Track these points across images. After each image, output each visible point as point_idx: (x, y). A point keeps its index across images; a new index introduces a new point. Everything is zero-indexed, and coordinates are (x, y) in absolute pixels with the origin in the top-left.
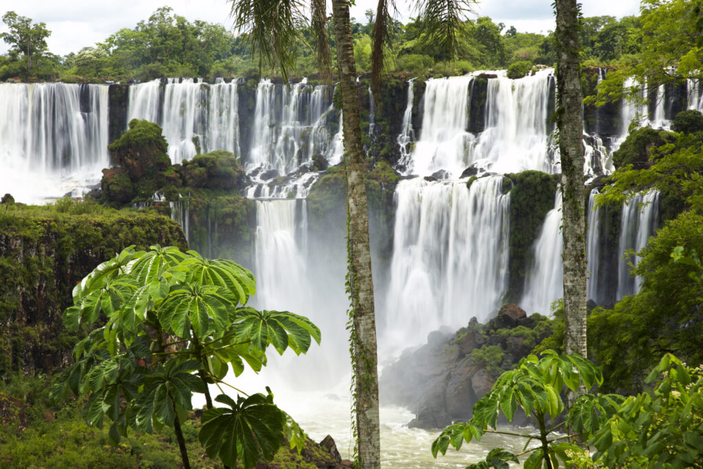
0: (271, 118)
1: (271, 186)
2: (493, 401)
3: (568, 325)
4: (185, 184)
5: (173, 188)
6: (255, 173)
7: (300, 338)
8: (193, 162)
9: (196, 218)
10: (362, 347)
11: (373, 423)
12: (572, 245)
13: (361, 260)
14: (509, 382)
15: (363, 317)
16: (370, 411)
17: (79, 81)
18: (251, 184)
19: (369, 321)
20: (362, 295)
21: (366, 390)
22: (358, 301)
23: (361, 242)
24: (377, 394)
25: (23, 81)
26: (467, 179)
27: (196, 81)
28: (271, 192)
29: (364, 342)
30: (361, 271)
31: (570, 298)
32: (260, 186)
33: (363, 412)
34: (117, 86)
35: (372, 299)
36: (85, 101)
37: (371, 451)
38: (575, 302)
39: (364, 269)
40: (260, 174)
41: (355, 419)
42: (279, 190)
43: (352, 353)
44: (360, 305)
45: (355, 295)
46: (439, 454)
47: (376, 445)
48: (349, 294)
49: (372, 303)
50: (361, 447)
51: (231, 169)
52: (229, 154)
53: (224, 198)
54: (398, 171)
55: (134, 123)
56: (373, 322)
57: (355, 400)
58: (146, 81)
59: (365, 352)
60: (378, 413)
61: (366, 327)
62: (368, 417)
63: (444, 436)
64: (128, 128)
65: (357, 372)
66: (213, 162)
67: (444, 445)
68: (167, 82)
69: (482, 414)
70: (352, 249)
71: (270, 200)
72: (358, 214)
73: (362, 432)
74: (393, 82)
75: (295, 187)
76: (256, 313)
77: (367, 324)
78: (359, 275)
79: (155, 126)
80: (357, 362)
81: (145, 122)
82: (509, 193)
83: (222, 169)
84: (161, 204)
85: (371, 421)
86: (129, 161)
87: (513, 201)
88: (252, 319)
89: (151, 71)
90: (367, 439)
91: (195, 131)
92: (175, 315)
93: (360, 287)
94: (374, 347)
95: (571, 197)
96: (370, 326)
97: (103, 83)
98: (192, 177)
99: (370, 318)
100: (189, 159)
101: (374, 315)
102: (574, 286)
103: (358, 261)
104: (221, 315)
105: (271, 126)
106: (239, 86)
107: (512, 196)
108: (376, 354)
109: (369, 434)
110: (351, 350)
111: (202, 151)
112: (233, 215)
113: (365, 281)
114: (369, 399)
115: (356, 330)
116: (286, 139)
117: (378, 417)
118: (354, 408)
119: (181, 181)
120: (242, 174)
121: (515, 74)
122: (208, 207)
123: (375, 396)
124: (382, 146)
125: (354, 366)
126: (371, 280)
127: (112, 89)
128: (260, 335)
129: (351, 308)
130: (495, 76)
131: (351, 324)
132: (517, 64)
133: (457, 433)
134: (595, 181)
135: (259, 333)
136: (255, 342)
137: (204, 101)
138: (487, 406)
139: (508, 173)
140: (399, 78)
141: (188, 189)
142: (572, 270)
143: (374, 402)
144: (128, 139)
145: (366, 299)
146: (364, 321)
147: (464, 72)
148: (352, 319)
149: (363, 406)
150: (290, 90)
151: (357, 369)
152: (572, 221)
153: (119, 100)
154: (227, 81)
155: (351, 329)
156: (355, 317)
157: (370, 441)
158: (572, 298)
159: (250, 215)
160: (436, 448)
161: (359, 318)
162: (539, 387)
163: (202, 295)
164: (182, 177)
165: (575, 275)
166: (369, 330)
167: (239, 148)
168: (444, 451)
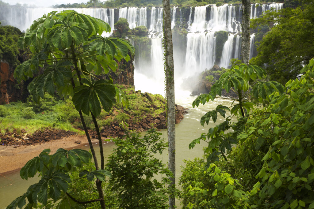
0: (155, 17)
1: (155, 35)
2: (220, 85)
3: (243, 60)
4: (133, 34)
5: (130, 35)
6: (151, 31)
7: (122, 49)
8: (135, 29)
9: (136, 43)
10: (168, 67)
11: (172, 94)
12: (246, 31)
13: (168, 34)
14: (227, 77)
15: (169, 56)
16: (171, 90)
17: (107, 8)
18: (150, 34)
19: (171, 57)
20: (168, 48)
21: (170, 82)
22: (167, 50)
23: (168, 28)
24: (174, 84)
25: (93, 8)
26: (205, 33)
27: (136, 7)
28: (155, 36)
29: (169, 65)
30: (168, 39)
31: (244, 51)
32: (152, 35)
33: (169, 91)
34: (116, 9)
35: (172, 49)
36: (108, 13)
37: (171, 104)
38: (246, 52)
39: (169, 38)
40: (152, 32)
41: (166, 93)
42: (157, 36)
43: (165, 69)
44: (168, 51)
45: (166, 48)
46: (196, 106)
47: (173, 102)
48: (164, 47)
49: (172, 51)
50: (168, 103)
51: (145, 30)
52: (144, 27)
53: (143, 38)
54: (188, 31)
55: (120, 19)
56: (173, 58)
57: (166, 86)
58: (123, 7)
59: (170, 69)
60: (174, 91)
61: (170, 59)
62: (171, 92)
63: (198, 99)
64: (119, 20)
65: (167, 76)
66: (140, 29)
67: (198, 103)
68: (129, 8)
69: (215, 90)
70: (165, 30)
71: (155, 38)
72: (167, 17)
73: (168, 97)
74: (187, 8)
75: (161, 35)
76: (101, 38)
77: (170, 58)
78: (167, 40)
79: (126, 19)
80: (167, 72)
81: (123, 18)
82: (216, 37)
83: (142, 30)
84: (127, 39)
85: (171, 93)
86: (119, 28)
87: (217, 38)
88: (98, 40)
89: (125, 5)
90: (170, 100)
91: (136, 21)
92: (55, 36)
93: (168, 45)
94: (173, 67)
95: (246, 13)
96: (171, 59)
97: (113, 8)
98: (135, 33)
99: (171, 56)
100: (134, 28)
101: (173, 55)
102: (245, 46)
103: (167, 35)
104: (79, 37)
105: (155, 19)
106: (147, 9)
107: (217, 37)
108: (174, 69)
109: (171, 98)
110: (165, 68)
111: (138, 26)
112: (146, 42)
113: (169, 42)
114: (171, 86)
115: (166, 61)
116: (159, 23)
117: (174, 92)
118: (166, 89)
119: (132, 33)
120: (148, 32)
121: (218, 5)
122: (139, 40)
123: (173, 84)
124: (184, 24)
125: (165, 74)
126: (172, 42)
127: (115, 10)
128: (101, 48)
129: (165, 53)
130: (213, 6)
131: (165, 58)
132: (219, 2)
133: (203, 98)
134: (238, 33)
135: (101, 47)
136: (99, 51)
137: (138, 13)
138: (218, 86)
139: (216, 31)
140: (188, 6)
141: (134, 35)
142: (245, 40)
143: (173, 87)
144: (119, 23)
145: (170, 49)
146: (169, 57)
147: (205, 5)
148: (165, 56)
149: (168, 88)
150: (160, 10)
151: (167, 74)
152: (246, 22)
153: (117, 13)
154: (144, 8)
155: (164, 60)
156: (166, 56)
157: (171, 101)
158: (245, 50)
159: (150, 42)
160: (194, 104)
161: (167, 56)
162: (240, 78)
163: (71, 26)
164: (132, 32)
165: (246, 42)
166: (171, 61)
167: (147, 25)
168: (198, 105)
